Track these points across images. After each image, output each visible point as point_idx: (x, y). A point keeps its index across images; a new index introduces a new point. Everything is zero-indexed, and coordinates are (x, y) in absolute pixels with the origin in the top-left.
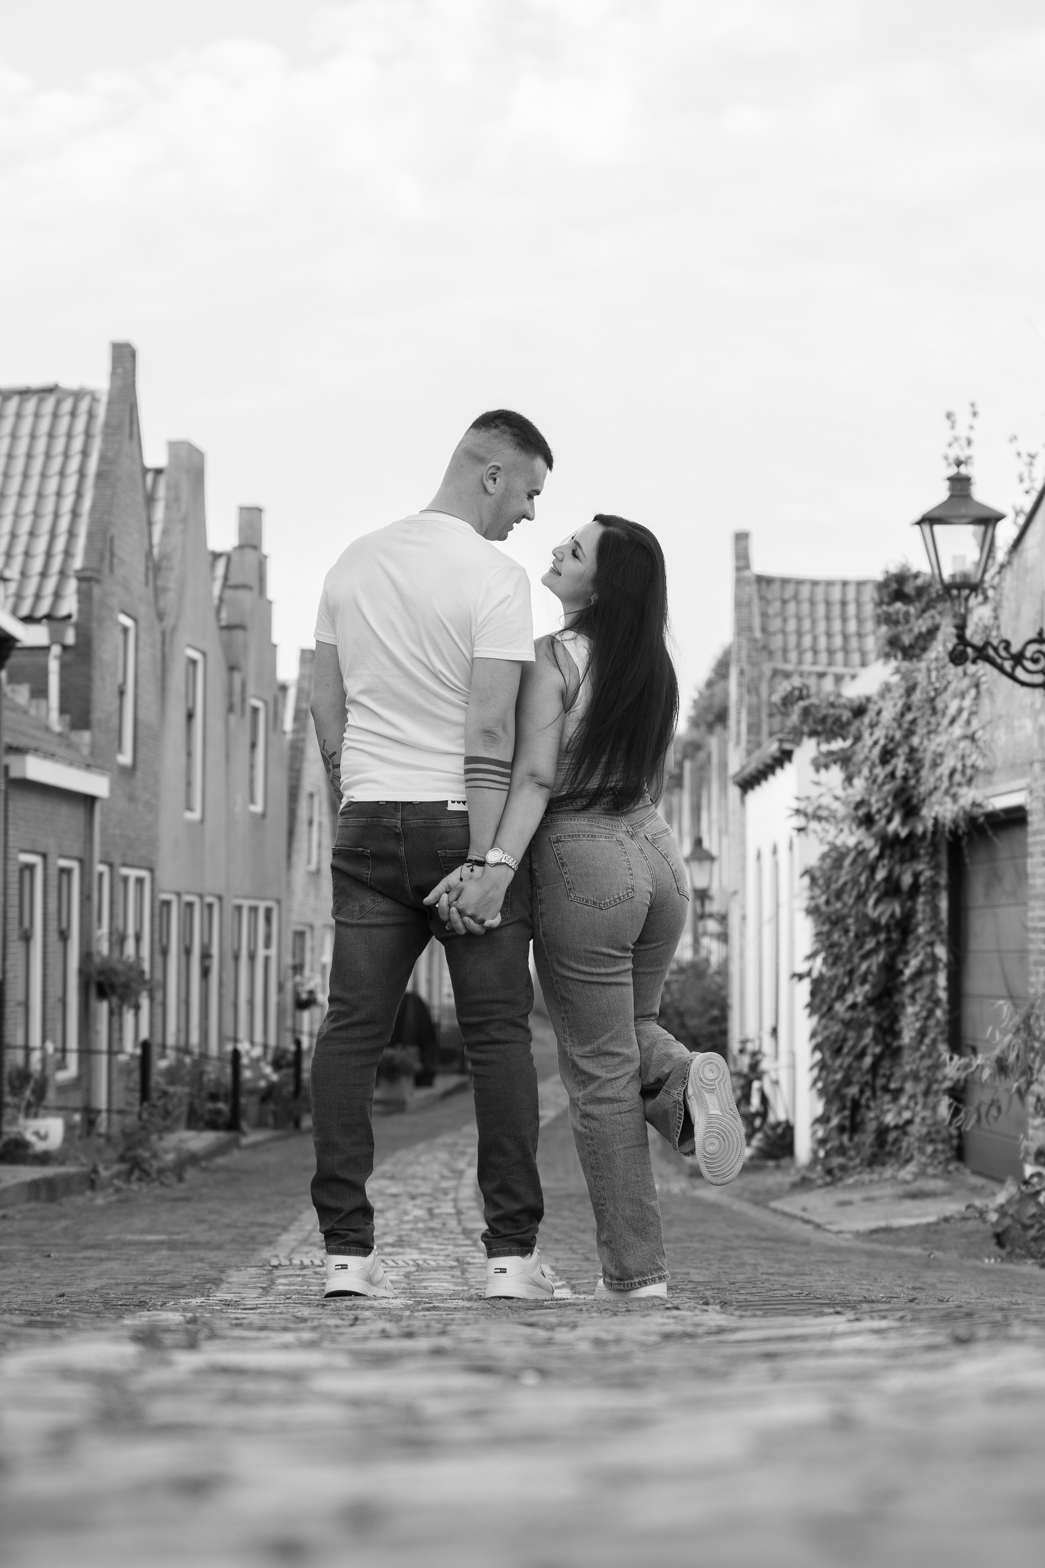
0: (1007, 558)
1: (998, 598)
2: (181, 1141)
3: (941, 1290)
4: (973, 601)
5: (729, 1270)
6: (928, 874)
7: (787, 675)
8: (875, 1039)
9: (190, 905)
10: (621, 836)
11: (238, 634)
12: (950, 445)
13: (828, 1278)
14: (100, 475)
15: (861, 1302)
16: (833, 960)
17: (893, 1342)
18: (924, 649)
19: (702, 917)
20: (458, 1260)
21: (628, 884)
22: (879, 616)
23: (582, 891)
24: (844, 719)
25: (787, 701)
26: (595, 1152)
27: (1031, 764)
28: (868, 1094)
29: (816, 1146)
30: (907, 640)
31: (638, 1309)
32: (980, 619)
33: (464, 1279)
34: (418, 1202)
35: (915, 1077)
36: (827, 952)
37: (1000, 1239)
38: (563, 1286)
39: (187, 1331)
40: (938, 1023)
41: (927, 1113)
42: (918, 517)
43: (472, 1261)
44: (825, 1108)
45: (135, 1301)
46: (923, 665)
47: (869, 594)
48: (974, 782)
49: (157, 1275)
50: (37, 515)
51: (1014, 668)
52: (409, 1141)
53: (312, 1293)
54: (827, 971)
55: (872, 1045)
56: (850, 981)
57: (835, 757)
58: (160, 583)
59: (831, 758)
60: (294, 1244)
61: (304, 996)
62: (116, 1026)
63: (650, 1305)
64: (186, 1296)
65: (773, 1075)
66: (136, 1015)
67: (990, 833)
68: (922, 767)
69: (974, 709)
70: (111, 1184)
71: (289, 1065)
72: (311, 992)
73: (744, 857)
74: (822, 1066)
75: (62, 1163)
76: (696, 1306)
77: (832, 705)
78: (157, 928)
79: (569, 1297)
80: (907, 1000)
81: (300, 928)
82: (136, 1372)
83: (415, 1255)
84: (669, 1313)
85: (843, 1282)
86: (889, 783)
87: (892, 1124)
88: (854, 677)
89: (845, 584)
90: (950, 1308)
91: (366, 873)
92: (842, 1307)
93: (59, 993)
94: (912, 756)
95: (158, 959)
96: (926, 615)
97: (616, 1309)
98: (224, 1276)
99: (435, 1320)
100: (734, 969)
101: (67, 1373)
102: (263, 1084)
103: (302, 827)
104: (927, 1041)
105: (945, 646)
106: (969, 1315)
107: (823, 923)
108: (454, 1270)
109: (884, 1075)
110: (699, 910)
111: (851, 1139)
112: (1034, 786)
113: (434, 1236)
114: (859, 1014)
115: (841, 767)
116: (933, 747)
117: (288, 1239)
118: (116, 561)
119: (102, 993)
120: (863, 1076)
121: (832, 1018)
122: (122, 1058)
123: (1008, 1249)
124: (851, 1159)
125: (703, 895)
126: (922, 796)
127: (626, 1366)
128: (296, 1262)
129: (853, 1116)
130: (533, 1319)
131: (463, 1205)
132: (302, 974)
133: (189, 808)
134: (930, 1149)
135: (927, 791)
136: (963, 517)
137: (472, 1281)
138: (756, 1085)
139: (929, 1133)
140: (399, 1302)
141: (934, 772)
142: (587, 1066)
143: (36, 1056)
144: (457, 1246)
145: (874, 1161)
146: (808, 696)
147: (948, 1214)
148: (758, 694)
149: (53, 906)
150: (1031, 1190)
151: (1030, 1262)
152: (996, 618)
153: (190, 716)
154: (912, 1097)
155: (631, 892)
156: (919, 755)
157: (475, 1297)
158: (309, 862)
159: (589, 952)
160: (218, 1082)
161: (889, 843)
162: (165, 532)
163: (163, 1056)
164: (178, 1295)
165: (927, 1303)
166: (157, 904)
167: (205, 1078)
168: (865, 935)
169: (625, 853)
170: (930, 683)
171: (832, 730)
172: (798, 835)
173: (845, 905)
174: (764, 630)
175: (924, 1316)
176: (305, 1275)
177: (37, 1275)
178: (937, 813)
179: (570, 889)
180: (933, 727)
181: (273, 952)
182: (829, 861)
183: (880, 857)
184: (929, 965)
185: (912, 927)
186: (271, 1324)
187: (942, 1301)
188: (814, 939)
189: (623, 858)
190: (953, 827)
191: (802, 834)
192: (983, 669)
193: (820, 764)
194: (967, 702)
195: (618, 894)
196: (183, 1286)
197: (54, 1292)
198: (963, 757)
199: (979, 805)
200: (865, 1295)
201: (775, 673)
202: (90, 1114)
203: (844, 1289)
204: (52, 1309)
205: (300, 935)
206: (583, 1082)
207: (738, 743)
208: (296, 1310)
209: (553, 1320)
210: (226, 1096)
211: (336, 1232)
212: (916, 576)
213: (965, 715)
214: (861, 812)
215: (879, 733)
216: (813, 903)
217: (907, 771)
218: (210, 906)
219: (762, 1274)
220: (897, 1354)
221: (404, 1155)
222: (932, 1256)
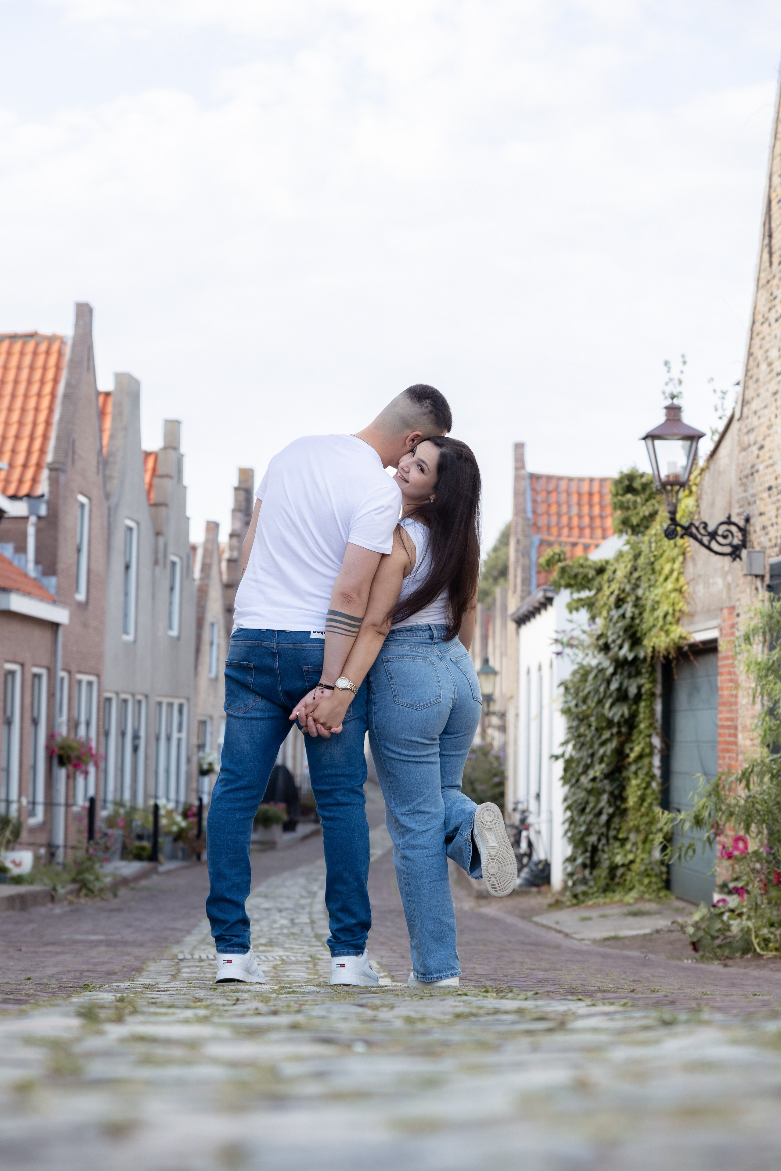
0: (706, 464)
1: (699, 492)
2: (116, 868)
3: (653, 982)
4: (681, 494)
5: (503, 966)
6: (647, 686)
7: (550, 544)
8: (609, 802)
9: (125, 701)
10: (434, 658)
11: (163, 510)
12: (667, 384)
13: (573, 973)
14: (66, 396)
15: (596, 991)
16: (580, 746)
17: (619, 1024)
18: (647, 528)
19: (488, 714)
20: (311, 957)
21: (437, 692)
22: (615, 503)
23: (404, 697)
24: (590, 576)
25: (550, 563)
26: (409, 884)
27: (721, 609)
28: (604, 841)
29: (566, 878)
30: (635, 521)
31: (438, 994)
32: (687, 507)
33: (315, 970)
34: (284, 914)
35: (637, 830)
36: (576, 740)
37: (695, 946)
38: (385, 976)
39: (117, 1008)
40: (653, 792)
41: (645, 856)
42: (644, 434)
43: (321, 957)
44: (573, 850)
45: (81, 984)
46: (646, 538)
47: (609, 488)
48: (681, 622)
49: (97, 965)
50: (21, 423)
51: (710, 542)
52: (278, 870)
53: (207, 979)
54: (576, 754)
55: (607, 806)
56: (592, 762)
57: (583, 603)
58: (108, 473)
59: (580, 603)
60: (195, 943)
61: (205, 767)
62: (71, 786)
63: (447, 992)
64: (118, 981)
65: (537, 827)
66: (86, 779)
67: (692, 658)
68: (645, 610)
69: (682, 570)
70: (66, 899)
71: (194, 815)
72: (210, 764)
73: (518, 673)
74: (572, 821)
75: (31, 883)
76: (479, 993)
77: (582, 566)
78: (101, 717)
79: (389, 985)
80: (632, 776)
81: (203, 718)
82: (78, 1040)
83: (281, 953)
84: (460, 998)
85: (584, 976)
86: (621, 621)
87: (620, 863)
88: (597, 546)
89: (592, 480)
90: (659, 997)
91: (250, 680)
92: (582, 995)
93: (31, 762)
94: (637, 603)
95: (102, 739)
96: (649, 503)
97: (423, 994)
98: (144, 966)
99: (294, 1001)
100: (510, 751)
101: (29, 1041)
102: (175, 829)
103: (205, 647)
104: (646, 804)
105: (661, 525)
106: (672, 1003)
107: (573, 720)
108: (309, 963)
109: (615, 829)
110: (486, 709)
111: (591, 873)
112: (723, 625)
113: (295, 939)
114: (599, 785)
115: (588, 610)
116: (652, 596)
117: (191, 940)
118: (76, 457)
119: (62, 762)
120: (600, 828)
121: (579, 787)
122: (75, 809)
123: (701, 953)
124: (591, 887)
125: (489, 699)
126: (644, 631)
127: (428, 1038)
128: (196, 956)
129: (592, 857)
130: (364, 1002)
131: (316, 917)
132: (204, 751)
133: (126, 632)
134: (646, 881)
135: (648, 628)
136: (675, 435)
137: (321, 972)
138: (524, 834)
139: (646, 870)
140: (268, 987)
141: (653, 614)
142: (406, 821)
143: (14, 807)
144: (310, 946)
145: (606, 889)
146: (565, 559)
147: (659, 927)
148: (529, 557)
149: (28, 700)
150: (717, 911)
151: (716, 962)
152: (698, 506)
153: (127, 567)
154: (635, 844)
155: (439, 699)
156: (642, 602)
157: (323, 984)
158: (210, 671)
159: (407, 740)
160: (143, 827)
161: (620, 664)
162: (112, 437)
163: (104, 808)
164: (112, 979)
165: (643, 993)
166: (102, 700)
167: (134, 824)
168: (603, 729)
169: (436, 670)
170: (651, 552)
171: (581, 584)
172: (557, 658)
173: (589, 707)
174: (534, 512)
175: (640, 1003)
176: (202, 966)
177: (11, 963)
178: (655, 643)
179: (396, 696)
180: (652, 583)
181: (184, 735)
182: (578, 676)
183: (614, 674)
184: (647, 750)
185: (636, 724)
186: (176, 1003)
187: (654, 992)
188: (566, 731)
189: (434, 674)
190: (665, 654)
191: (559, 657)
192: (688, 542)
193: (573, 607)
194: (677, 566)
195: (430, 700)
196: (115, 973)
197: (23, 977)
198: (673, 604)
199: (685, 638)
200: (598, 985)
201: (542, 543)
202: (51, 849)
203: (584, 981)
204: (21, 989)
205: (203, 723)
206: (402, 832)
207: (515, 591)
208: (195, 992)
209: (378, 1002)
210: (149, 837)
211: (224, 937)
212: (642, 476)
213: (675, 574)
214: (601, 642)
215: (615, 586)
216: (566, 706)
217: (633, 613)
218: (139, 702)
219: (527, 969)
220: (622, 1032)
221: (275, 880)
222: (647, 958)
